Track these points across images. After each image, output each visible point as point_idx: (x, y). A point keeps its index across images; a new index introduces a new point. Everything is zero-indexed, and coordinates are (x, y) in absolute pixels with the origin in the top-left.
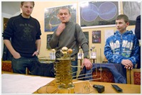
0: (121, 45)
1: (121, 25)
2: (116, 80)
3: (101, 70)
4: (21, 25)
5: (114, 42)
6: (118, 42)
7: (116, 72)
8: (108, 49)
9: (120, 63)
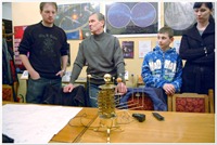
0: (163, 66)
1: (164, 41)
2: (156, 108)
3: (138, 95)
4: (40, 36)
5: (155, 61)
6: (159, 61)
7: (156, 98)
8: (147, 70)
9: (161, 88)
